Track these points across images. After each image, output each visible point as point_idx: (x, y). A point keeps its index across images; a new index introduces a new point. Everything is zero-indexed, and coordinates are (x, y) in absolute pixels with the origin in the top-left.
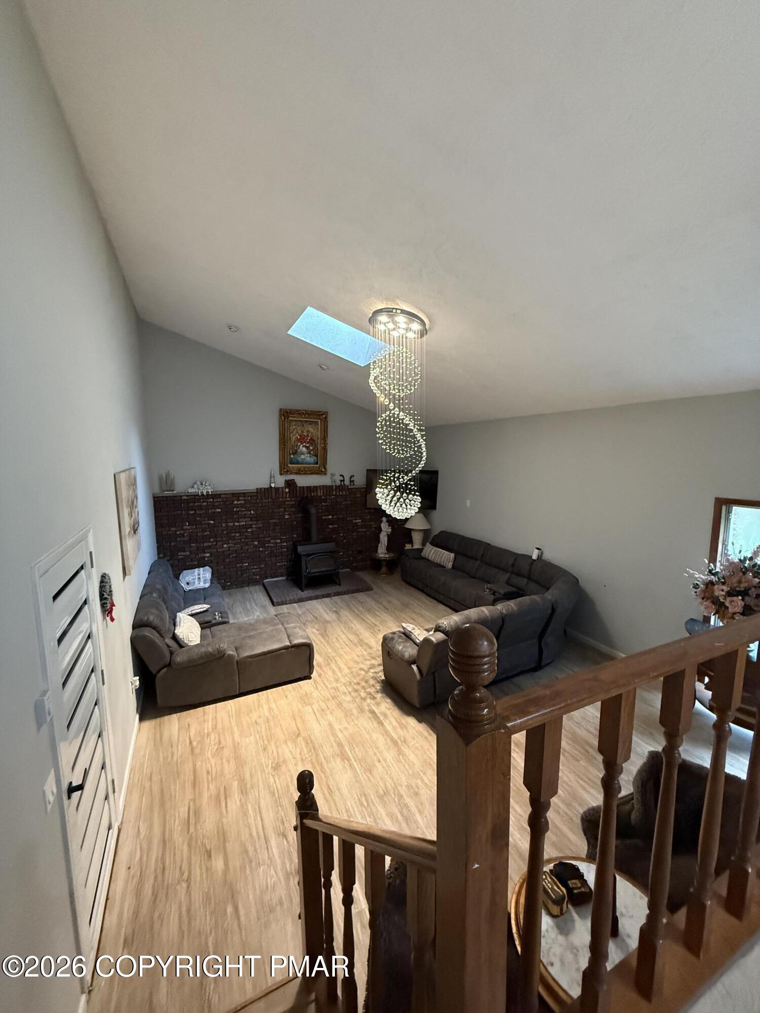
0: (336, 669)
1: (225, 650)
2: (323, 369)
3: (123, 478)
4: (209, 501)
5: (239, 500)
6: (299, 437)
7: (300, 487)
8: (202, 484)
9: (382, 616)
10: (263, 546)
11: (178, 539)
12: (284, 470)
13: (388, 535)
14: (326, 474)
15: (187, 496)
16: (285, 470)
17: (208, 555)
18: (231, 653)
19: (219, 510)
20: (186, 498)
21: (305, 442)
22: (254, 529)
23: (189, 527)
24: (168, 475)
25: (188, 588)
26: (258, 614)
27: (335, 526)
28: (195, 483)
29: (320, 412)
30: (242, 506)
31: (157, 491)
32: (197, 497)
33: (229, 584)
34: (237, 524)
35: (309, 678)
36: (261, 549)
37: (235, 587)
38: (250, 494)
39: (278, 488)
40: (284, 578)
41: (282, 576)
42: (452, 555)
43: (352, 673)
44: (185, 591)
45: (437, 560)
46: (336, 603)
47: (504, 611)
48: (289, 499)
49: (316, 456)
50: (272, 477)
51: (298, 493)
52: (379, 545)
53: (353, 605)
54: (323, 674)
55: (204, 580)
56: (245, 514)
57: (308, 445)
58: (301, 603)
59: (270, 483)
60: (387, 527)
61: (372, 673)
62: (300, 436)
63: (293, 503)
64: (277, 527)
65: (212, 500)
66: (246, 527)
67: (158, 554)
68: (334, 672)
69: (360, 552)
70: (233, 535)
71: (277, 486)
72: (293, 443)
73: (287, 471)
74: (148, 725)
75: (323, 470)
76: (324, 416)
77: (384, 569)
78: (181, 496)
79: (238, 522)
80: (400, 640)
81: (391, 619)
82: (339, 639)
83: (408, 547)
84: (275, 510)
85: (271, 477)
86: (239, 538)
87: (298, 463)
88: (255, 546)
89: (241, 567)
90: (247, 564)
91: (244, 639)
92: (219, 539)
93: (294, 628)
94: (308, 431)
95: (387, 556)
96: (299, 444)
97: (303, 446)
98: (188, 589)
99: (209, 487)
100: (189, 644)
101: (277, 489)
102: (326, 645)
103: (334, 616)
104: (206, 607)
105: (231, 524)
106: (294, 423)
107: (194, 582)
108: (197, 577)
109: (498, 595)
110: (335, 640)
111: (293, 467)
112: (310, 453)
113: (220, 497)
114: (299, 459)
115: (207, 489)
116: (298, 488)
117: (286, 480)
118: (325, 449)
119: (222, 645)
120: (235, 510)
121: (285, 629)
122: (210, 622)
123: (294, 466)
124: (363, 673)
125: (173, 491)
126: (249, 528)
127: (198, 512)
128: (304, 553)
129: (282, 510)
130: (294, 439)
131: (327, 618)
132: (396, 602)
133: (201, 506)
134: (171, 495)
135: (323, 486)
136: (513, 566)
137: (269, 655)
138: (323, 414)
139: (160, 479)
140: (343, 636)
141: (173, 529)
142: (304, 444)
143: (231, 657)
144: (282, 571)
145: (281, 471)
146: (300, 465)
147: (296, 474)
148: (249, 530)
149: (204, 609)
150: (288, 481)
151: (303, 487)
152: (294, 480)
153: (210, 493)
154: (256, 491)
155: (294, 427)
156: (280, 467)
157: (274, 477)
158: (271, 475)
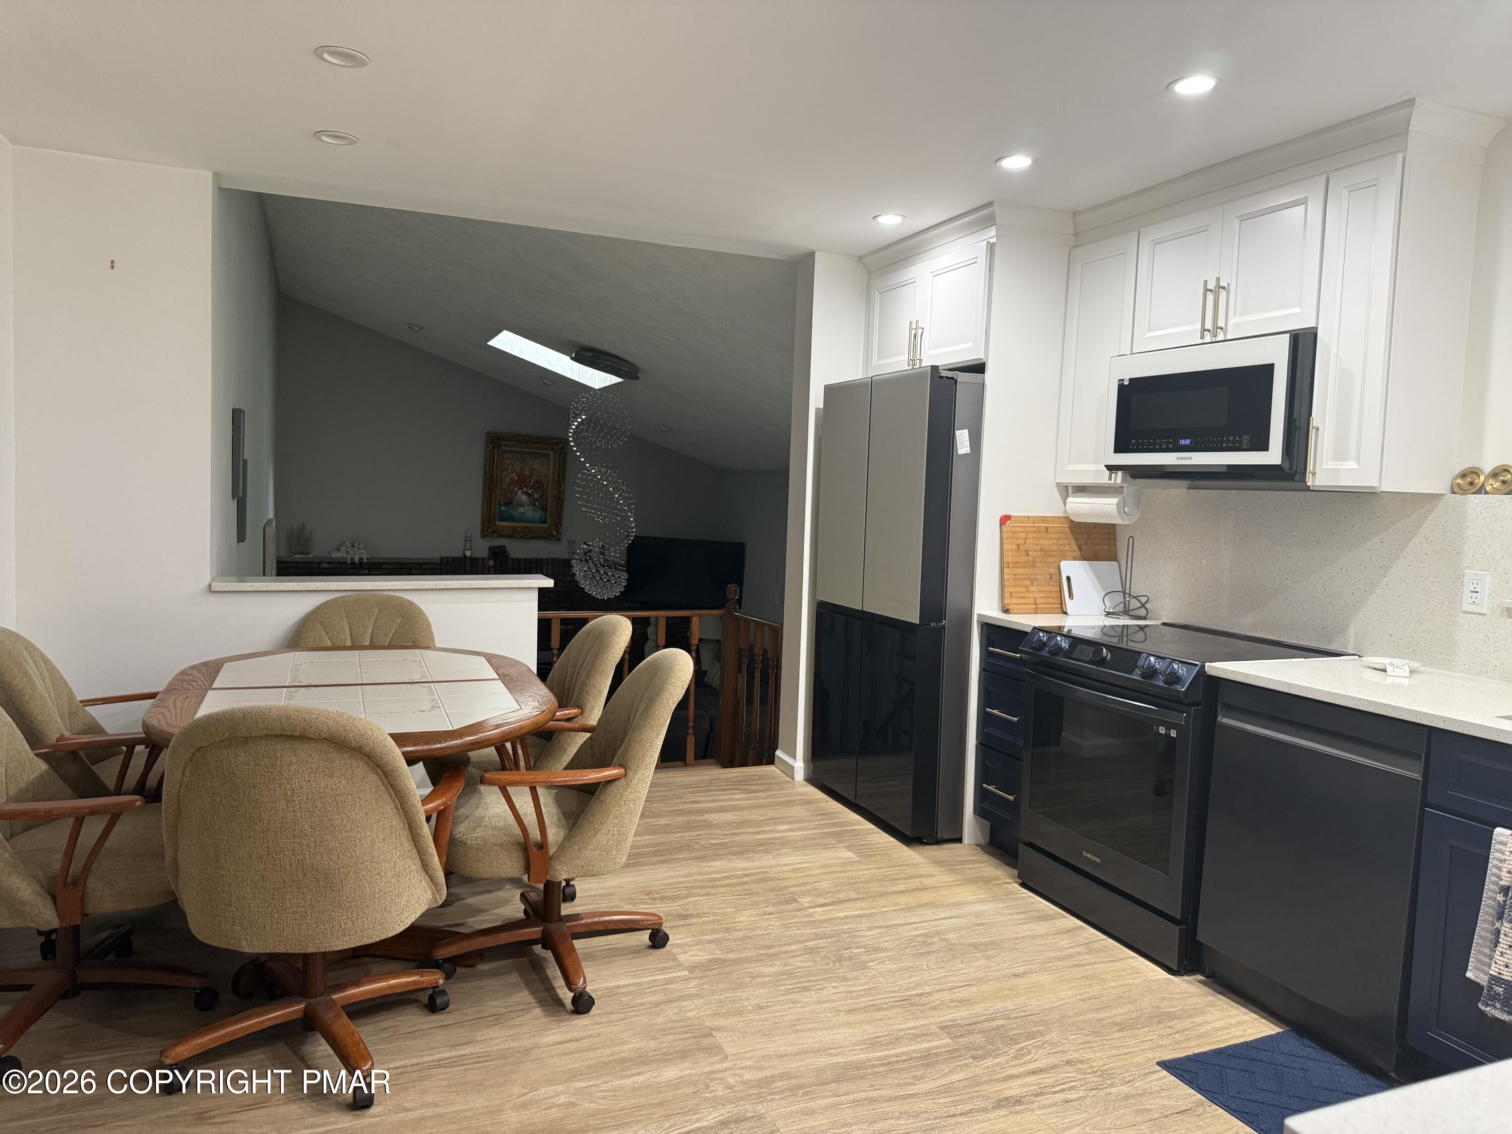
2: (545, 384)
6: (516, 478)
7: (513, 559)
8: (353, 546)
12: (488, 528)
14: (560, 540)
15: (329, 563)
16: (491, 530)
20: (326, 566)
21: (526, 486)
24: (302, 529)
27: (569, 627)
28: (343, 544)
29: (553, 439)
31: (284, 551)
32: (344, 566)
38: (429, 566)
39: (477, 559)
49: (544, 509)
50: (468, 540)
51: (509, 568)
57: (530, 492)
59: (464, 550)
62: (519, 476)
65: (367, 572)
71: (475, 555)
72: (506, 487)
73: (493, 532)
75: (555, 533)
76: (560, 446)
78: (319, 563)
85: (466, 540)
87: (512, 519)
94: (533, 469)
96: (516, 489)
97: (523, 492)
99: (364, 552)
101: (474, 561)
106: (509, 455)
111: (505, 526)
112: (534, 505)
113: (381, 568)
114: (515, 513)
115: (361, 554)
116: (510, 561)
117: (490, 547)
118: (560, 501)
123: (506, 524)
125: (308, 554)
130: (508, 480)
134: (302, 560)
135: (553, 559)
138: (557, 443)
139: (290, 532)
142: (525, 489)
145: (483, 531)
146: (515, 524)
147: (508, 536)
150: (494, 547)
151: (519, 560)
152: (504, 547)
153: (365, 561)
154: (439, 561)
155: (508, 462)
156: (483, 524)
157: (471, 541)
158: (466, 537)
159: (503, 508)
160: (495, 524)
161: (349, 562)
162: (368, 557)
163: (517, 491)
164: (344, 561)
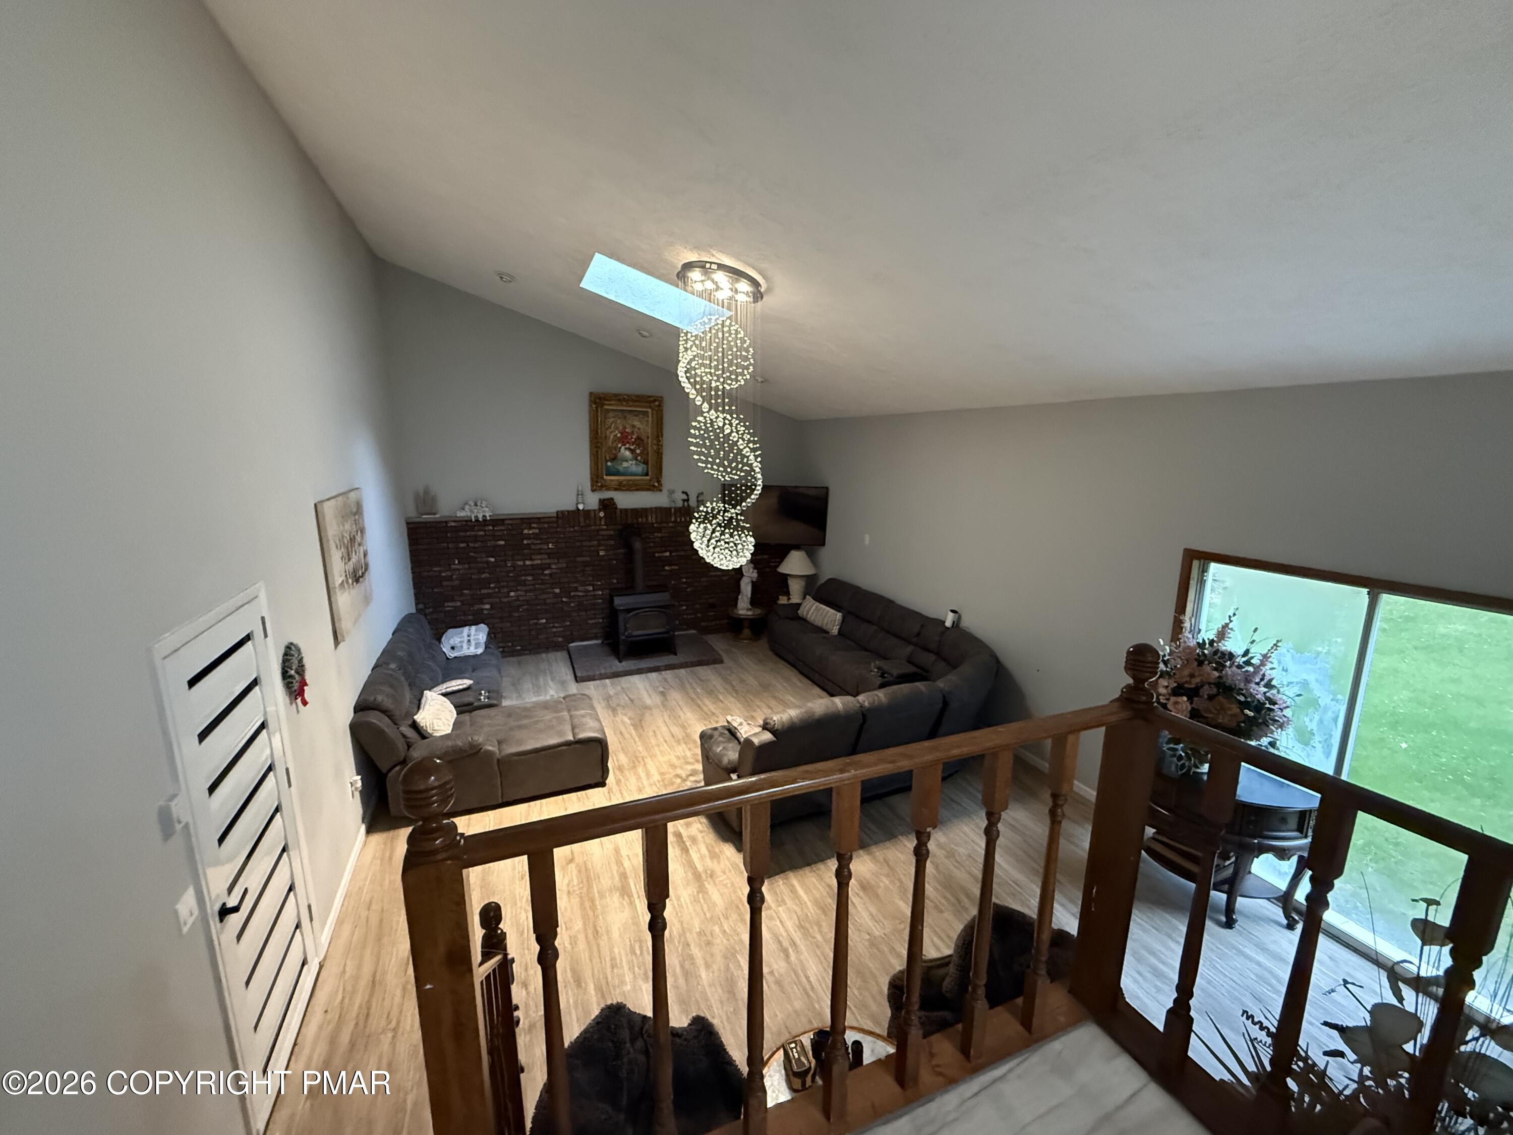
0: (643, 775)
1: (480, 744)
2: (643, 336)
3: (329, 509)
4: (487, 528)
5: (531, 528)
6: (619, 435)
7: (621, 510)
8: (476, 505)
9: (726, 702)
10: (569, 597)
11: (445, 583)
12: (597, 483)
13: (753, 582)
14: (661, 491)
15: (455, 521)
16: (599, 484)
17: (488, 606)
18: (490, 748)
19: (502, 543)
20: (453, 524)
21: (628, 442)
22: (554, 571)
23: (459, 567)
24: (426, 489)
25: (452, 654)
26: (552, 692)
27: (673, 567)
28: (466, 504)
29: (650, 397)
30: (535, 536)
31: (412, 514)
32: (469, 524)
33: (519, 648)
34: (528, 563)
35: (602, 784)
36: (564, 599)
37: (527, 652)
38: (547, 520)
39: (589, 511)
40: (599, 642)
41: (596, 638)
42: (839, 615)
43: (663, 781)
44: (448, 659)
45: (818, 622)
46: (666, 680)
47: (866, 704)
48: (605, 527)
49: (646, 462)
50: (580, 494)
51: (618, 519)
52: (740, 597)
53: (691, 684)
54: (623, 781)
55: (476, 644)
56: (540, 549)
57: (632, 447)
58: (616, 680)
59: (577, 504)
60: (751, 570)
61: (691, 781)
62: (622, 433)
63: (612, 533)
64: (587, 569)
65: (491, 528)
66: (543, 567)
67: (416, 604)
68: (639, 778)
69: (712, 606)
70: (523, 578)
71: (587, 508)
72: (610, 444)
73: (602, 486)
74: (377, 838)
75: (656, 484)
76: (657, 403)
77: (746, 632)
78: (446, 522)
79: (531, 559)
80: (721, 739)
81: (739, 705)
82: (658, 732)
83: (783, 600)
84: (585, 544)
85: (578, 495)
86: (532, 582)
87: (618, 473)
88: (556, 596)
89: (536, 624)
90: (544, 621)
91: (511, 729)
92: (502, 584)
93: (583, 716)
94: (634, 426)
95: (749, 613)
96: (620, 445)
97: (626, 448)
98: (453, 656)
99: (487, 509)
100: (435, 734)
101: (587, 513)
102: (637, 739)
103: (658, 699)
104: (467, 682)
105: (520, 563)
106: (611, 414)
107: (462, 647)
108: (466, 638)
109: (888, 678)
110: (651, 733)
111: (612, 480)
112: (636, 460)
113: (503, 524)
114: (621, 468)
115: (484, 511)
116: (618, 511)
117: (600, 500)
118: (659, 455)
119: (476, 738)
120: (525, 542)
121: (571, 716)
122: (471, 704)
123: (613, 478)
124: (679, 781)
125: (435, 514)
126: (546, 569)
127: (471, 545)
128: (622, 608)
129: (595, 543)
130: (612, 438)
131: (648, 702)
132: (752, 681)
133: (476, 536)
134: (432, 520)
135: (656, 508)
136: (918, 634)
137: (543, 753)
138: (655, 401)
139: (416, 496)
140: (664, 729)
141: (435, 569)
142: (627, 446)
143: (489, 754)
144: (595, 631)
145: (592, 486)
146: (621, 478)
147: (616, 489)
148: (547, 572)
149: (465, 686)
150: (604, 500)
151: (626, 510)
152: (612, 499)
153: (488, 518)
154: (555, 515)
155: (611, 420)
156: (592, 479)
157: (582, 495)
158: (578, 491)
159: (609, 464)
160: (602, 478)
161: (473, 520)
162: (491, 514)
163: (620, 448)
164: (469, 519)
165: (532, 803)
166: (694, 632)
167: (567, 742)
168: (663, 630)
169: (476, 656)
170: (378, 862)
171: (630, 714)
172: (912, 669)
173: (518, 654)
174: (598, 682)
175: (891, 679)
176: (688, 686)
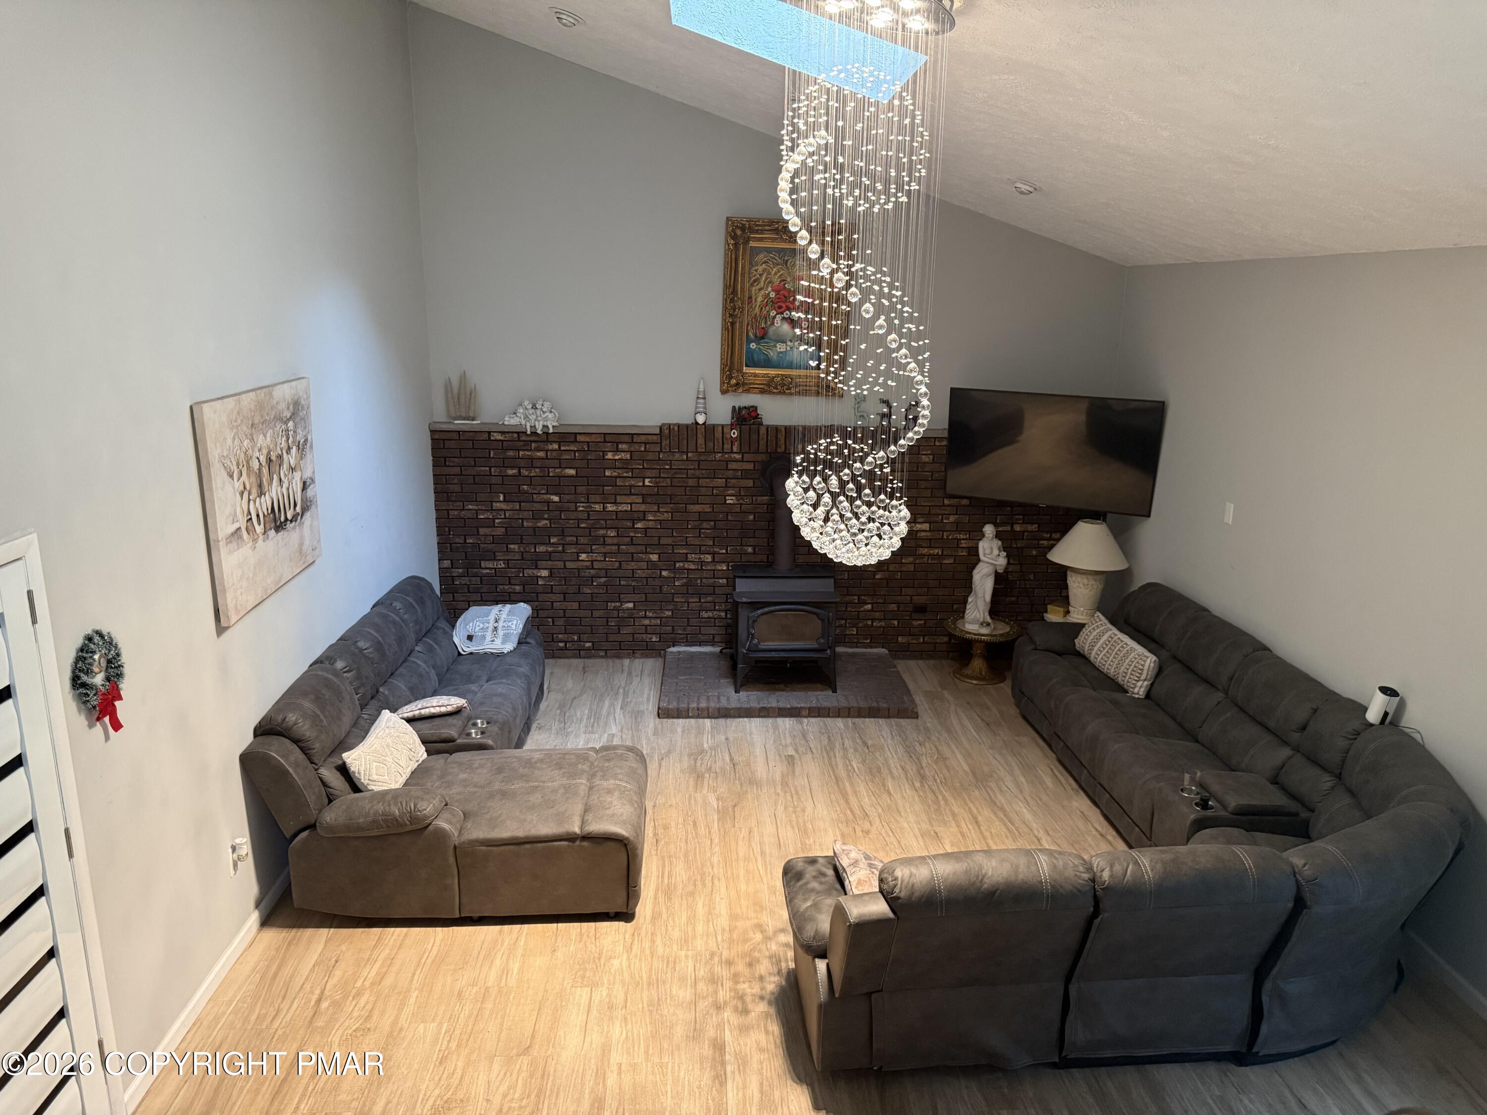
0: (701, 910)
1: (426, 817)
3: (211, 416)
4: (550, 447)
5: (617, 451)
6: (773, 295)
7: (768, 427)
8: (534, 407)
9: (897, 796)
10: (673, 569)
11: (482, 531)
12: (731, 379)
13: (997, 575)
14: (842, 396)
15: (503, 433)
16: (734, 381)
17: (545, 573)
18: (445, 826)
19: (572, 472)
20: (499, 437)
21: (788, 309)
22: (651, 524)
23: (503, 506)
24: (463, 378)
25: (465, 648)
30: (625, 465)
31: (440, 415)
32: (524, 438)
33: (588, 645)
34: (610, 507)
35: (626, 916)
36: (664, 573)
37: (602, 653)
38: (643, 438)
39: (714, 426)
40: (717, 649)
41: (712, 643)
42: (1150, 661)
43: (731, 931)
44: (460, 654)
45: (1110, 668)
46: (804, 735)
48: (738, 456)
49: (818, 345)
50: (702, 397)
51: (762, 443)
52: (970, 600)
53: (845, 749)
54: (664, 916)
55: (504, 635)
56: (631, 486)
57: (795, 318)
58: (722, 721)
59: (696, 413)
60: (996, 552)
61: (777, 943)
62: (777, 292)
63: (750, 466)
64: (705, 525)
65: (556, 446)
66: (633, 517)
67: (440, 560)
68: (692, 919)
69: (921, 609)
70: (602, 532)
71: (711, 422)
72: (757, 310)
73: (737, 384)
74: (274, 936)
75: (834, 384)
77: (978, 664)
78: (489, 433)
79: (615, 503)
80: (814, 885)
81: (918, 807)
82: (756, 834)
83: (1054, 616)
84: (702, 482)
85: (699, 398)
86: (615, 541)
87: (767, 363)
88: (651, 565)
89: (617, 609)
90: (631, 605)
91: (491, 796)
92: (569, 539)
93: (609, 792)
95: (985, 631)
96: (773, 314)
97: (784, 318)
98: (468, 650)
99: (550, 416)
100: (370, 787)
101: (710, 429)
102: (716, 841)
103: (778, 769)
104: (454, 702)
105: (598, 507)
106: (761, 257)
107: (484, 637)
108: (491, 626)
109: (1215, 810)
110: (744, 833)
111: (755, 375)
113: (576, 441)
114: (772, 354)
115: (546, 419)
116: (763, 430)
117: (734, 408)
118: (842, 331)
119: (422, 805)
120: (608, 473)
121: (591, 788)
122: (453, 740)
123: (758, 371)
124: (758, 937)
125: (473, 419)
126: (639, 520)
127: (525, 472)
128: (744, 600)
129: (721, 482)
130: (760, 299)
131: (760, 770)
132: (959, 763)
133: (532, 459)
134: (466, 428)
135: (830, 427)
136: (1303, 728)
137: (528, 846)
139: (448, 386)
140: (769, 829)
141: (470, 507)
142: (787, 314)
143: (441, 835)
144: (713, 631)
145: (722, 383)
146: (772, 372)
147: (762, 392)
148: (639, 525)
149: (449, 709)
150: (740, 408)
151: (777, 429)
152: (755, 408)
153: (551, 431)
154: (658, 431)
155: (760, 269)
156: (723, 371)
157: (704, 398)
158: (698, 392)
159: (753, 346)
160: (740, 371)
161: (529, 432)
162: (555, 424)
163: (774, 317)
164: (524, 430)
165: (506, 928)
166: (883, 651)
167: (568, 834)
168: (815, 645)
169: (500, 656)
170: (258, 976)
171: (722, 789)
172: (1275, 798)
173: (589, 654)
174: (692, 720)
175: (1223, 813)
176: (839, 754)
